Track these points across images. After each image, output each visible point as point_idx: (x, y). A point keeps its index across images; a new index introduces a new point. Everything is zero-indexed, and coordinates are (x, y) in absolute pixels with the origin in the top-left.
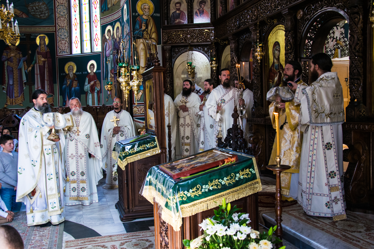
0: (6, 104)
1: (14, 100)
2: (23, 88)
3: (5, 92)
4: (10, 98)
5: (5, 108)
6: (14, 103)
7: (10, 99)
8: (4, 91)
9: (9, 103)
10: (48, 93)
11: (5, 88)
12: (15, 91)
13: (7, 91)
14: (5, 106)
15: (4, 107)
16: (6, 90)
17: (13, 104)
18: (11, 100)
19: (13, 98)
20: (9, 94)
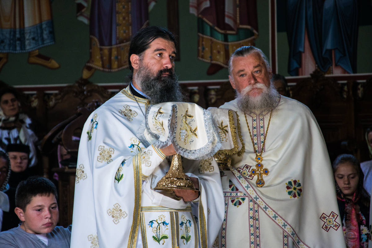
0: (89, 68)
1: (114, 53)
2: (147, 5)
3: (86, 21)
4: (102, 44)
5: (86, 82)
6: (115, 65)
7: (101, 50)
8: (81, 19)
9: (97, 64)
10: (235, 21)
11: (85, 4)
12: (119, 18)
13: (91, 19)
14: (86, 74)
15: (82, 79)
16: (87, 12)
17: (110, 68)
18: (106, 52)
19: (110, 44)
20: (97, 30)
